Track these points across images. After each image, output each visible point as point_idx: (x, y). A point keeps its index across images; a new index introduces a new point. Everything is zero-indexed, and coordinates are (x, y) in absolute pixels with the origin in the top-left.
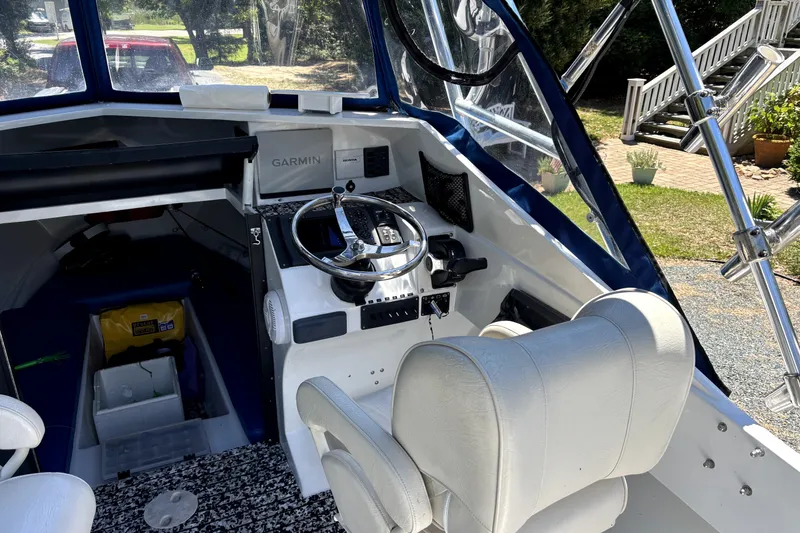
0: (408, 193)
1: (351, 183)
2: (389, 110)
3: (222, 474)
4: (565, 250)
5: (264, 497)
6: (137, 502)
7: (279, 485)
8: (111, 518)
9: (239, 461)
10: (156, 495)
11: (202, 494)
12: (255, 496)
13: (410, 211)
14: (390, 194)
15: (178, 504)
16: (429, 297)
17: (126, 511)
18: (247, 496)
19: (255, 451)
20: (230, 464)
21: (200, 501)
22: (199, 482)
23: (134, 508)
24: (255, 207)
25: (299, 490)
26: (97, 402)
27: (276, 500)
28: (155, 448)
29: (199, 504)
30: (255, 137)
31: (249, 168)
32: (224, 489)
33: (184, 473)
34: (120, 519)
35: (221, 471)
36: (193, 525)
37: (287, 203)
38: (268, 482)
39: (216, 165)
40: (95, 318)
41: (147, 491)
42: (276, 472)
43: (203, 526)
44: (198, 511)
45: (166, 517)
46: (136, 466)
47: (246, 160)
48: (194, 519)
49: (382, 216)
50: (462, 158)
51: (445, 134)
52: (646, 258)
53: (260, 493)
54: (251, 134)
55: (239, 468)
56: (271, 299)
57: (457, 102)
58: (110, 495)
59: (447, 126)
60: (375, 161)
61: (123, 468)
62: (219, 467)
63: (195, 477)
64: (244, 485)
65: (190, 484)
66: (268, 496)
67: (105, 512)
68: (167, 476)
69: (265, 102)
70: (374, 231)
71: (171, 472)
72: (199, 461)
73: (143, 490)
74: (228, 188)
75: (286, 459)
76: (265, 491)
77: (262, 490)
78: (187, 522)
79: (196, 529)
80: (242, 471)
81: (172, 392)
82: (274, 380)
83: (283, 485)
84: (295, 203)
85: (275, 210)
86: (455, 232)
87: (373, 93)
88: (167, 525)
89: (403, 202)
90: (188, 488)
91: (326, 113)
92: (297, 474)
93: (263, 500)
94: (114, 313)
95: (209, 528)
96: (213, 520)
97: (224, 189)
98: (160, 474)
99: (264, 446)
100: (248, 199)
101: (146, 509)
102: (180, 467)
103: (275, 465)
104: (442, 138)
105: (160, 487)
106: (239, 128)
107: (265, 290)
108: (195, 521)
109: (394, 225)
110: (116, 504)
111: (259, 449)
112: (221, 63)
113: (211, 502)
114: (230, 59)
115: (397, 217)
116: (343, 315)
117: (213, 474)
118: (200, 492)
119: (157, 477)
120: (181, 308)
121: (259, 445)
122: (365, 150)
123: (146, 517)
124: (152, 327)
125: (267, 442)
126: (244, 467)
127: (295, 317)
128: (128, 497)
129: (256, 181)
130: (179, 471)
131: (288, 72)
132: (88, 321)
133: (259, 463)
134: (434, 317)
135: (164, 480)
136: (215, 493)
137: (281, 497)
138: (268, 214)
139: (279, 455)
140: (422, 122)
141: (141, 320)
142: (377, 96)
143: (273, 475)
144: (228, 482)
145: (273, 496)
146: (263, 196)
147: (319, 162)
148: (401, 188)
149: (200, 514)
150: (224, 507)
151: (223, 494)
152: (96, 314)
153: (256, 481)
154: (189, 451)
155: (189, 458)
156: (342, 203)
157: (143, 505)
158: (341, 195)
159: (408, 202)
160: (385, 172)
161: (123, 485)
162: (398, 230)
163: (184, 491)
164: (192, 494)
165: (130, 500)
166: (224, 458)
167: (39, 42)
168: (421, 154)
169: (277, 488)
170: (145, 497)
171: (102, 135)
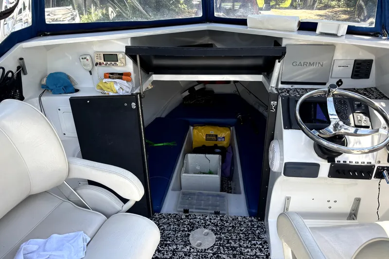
0: (380, 93)
1: (340, 81)
2: (380, 36)
3: (230, 228)
5: (250, 250)
6: (188, 228)
7: (259, 246)
8: (175, 232)
9: (240, 224)
10: (197, 228)
11: (219, 236)
12: (245, 248)
13: (382, 106)
14: (367, 92)
15: (206, 237)
16: (383, 168)
17: (183, 231)
18: (240, 246)
19: (250, 221)
20: (236, 224)
21: (217, 240)
22: (218, 229)
23: (186, 231)
24: (277, 89)
25: (269, 254)
26: (184, 169)
27: (255, 255)
28: (203, 202)
29: (216, 241)
30: (285, 48)
31: (278, 65)
32: (230, 238)
33: (212, 221)
34: (179, 234)
35: (230, 227)
36: (211, 252)
37: (296, 89)
38: (253, 242)
39: (260, 62)
41: (194, 224)
42: (259, 238)
43: (215, 254)
44: (214, 245)
45: (199, 242)
46: (192, 208)
47: (277, 61)
48: (212, 248)
49: (359, 106)
53: (247, 247)
54: (283, 45)
55: (240, 228)
56: (274, 145)
58: (178, 220)
60: (361, 69)
61: (186, 207)
62: (230, 224)
63: (217, 225)
64: (240, 239)
65: (214, 228)
66: (252, 250)
67: (173, 228)
68: (204, 219)
69: (295, 26)
70: (351, 116)
71: (206, 218)
72: (221, 217)
73: (192, 223)
74: (264, 75)
75: (265, 232)
76: (251, 247)
77: (249, 246)
78: (208, 249)
79: (212, 255)
80: (241, 230)
81: (217, 174)
82: (267, 188)
83: (261, 247)
84: (301, 89)
85: (288, 92)
87: (372, 23)
88: (199, 246)
89: (376, 98)
90: (213, 230)
91: (335, 35)
92: (270, 243)
93: (248, 252)
94: (200, 128)
95: (218, 256)
96: (221, 253)
97: (262, 76)
98: (201, 217)
99: (255, 220)
100: (273, 83)
101: (191, 233)
102: (211, 217)
103: (259, 233)
105: (200, 224)
106: (277, 42)
107: (272, 138)
108: (212, 250)
109: (367, 113)
110: (179, 226)
111: (252, 221)
112: (276, 8)
113: (222, 242)
114: (281, 6)
115: (370, 108)
116: (318, 166)
117: (226, 226)
118: (218, 234)
119: (200, 218)
120: (229, 132)
121: (253, 218)
122: (355, 61)
123: (190, 238)
124: (215, 138)
125: (257, 219)
126: (242, 228)
127: (286, 160)
128: (185, 224)
129: (281, 72)
130: (210, 219)
131: (311, 13)
133: (251, 229)
134: (383, 181)
135: (202, 221)
136: (225, 238)
137: (258, 254)
138: (283, 94)
139: (262, 228)
141: (210, 133)
142: (373, 26)
143: (257, 239)
144: (233, 234)
145: (254, 251)
146: (283, 83)
147: (322, 66)
148: (376, 88)
149: (215, 247)
150: (227, 248)
151: (228, 240)
152: (193, 126)
153: (247, 239)
154: (218, 209)
155: (217, 213)
156: (333, 95)
157: (190, 231)
158: (334, 90)
159: (380, 99)
160: (367, 76)
161: (184, 217)
162: (369, 117)
163: (210, 232)
164: (214, 234)
165: (185, 226)
166: (233, 219)
169: (257, 248)
170: (192, 227)
171: (206, 40)
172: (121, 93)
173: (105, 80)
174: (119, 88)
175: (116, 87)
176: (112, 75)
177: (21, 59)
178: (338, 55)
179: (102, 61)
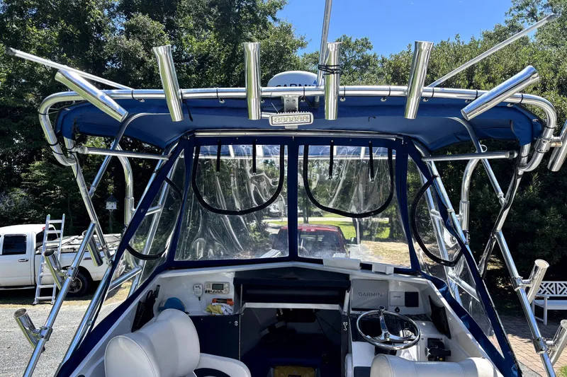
0: (427, 317)
1: (397, 308)
2: (416, 275)
4: (480, 347)
14: (417, 316)
24: (349, 314)
31: (347, 295)
40: (272, 369)
47: (347, 291)
49: (407, 326)
50: (443, 300)
51: (438, 288)
52: (509, 352)
54: (350, 280)
56: (348, 357)
57: (449, 273)
59: (439, 284)
60: (411, 299)
69: (358, 266)
70: (401, 332)
74: (340, 305)
86: (443, 338)
87: (409, 265)
89: (422, 320)
91: (384, 274)
97: (337, 305)
100: (346, 309)
104: (436, 289)
106: (347, 276)
107: (346, 353)
109: (413, 330)
122: (406, 293)
127: (355, 365)
132: (269, 370)
138: (353, 317)
140: (429, 281)
141: (293, 374)
142: (411, 267)
146: (353, 309)
147: (381, 296)
148: (425, 315)
152: (273, 367)
156: (384, 314)
159: (424, 321)
160: (416, 305)
167: (272, 222)
168: (429, 296)
171: (291, 275)
172: (226, 314)
173: (213, 304)
174: (225, 310)
175: (223, 310)
176: (219, 301)
177: (159, 286)
178: (392, 288)
179: (211, 289)
